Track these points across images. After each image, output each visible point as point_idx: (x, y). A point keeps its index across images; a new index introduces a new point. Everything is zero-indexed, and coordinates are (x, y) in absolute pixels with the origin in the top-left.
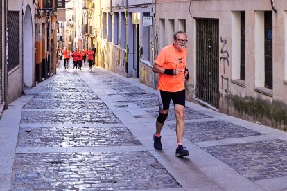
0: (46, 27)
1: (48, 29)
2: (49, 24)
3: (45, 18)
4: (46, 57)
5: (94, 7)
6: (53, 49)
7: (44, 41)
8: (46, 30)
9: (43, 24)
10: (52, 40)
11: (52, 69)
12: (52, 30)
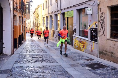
0: (21, 19)
1: (22, 20)
2: (23, 17)
3: (21, 15)
4: (21, 34)
5: (38, 16)
6: (24, 30)
7: (20, 26)
8: (21, 21)
9: (20, 17)
10: (24, 26)
11: (24, 39)
12: (24, 22)
